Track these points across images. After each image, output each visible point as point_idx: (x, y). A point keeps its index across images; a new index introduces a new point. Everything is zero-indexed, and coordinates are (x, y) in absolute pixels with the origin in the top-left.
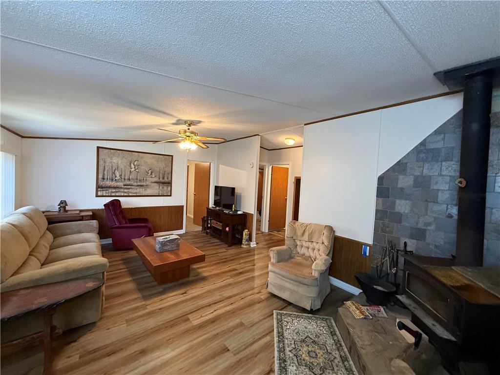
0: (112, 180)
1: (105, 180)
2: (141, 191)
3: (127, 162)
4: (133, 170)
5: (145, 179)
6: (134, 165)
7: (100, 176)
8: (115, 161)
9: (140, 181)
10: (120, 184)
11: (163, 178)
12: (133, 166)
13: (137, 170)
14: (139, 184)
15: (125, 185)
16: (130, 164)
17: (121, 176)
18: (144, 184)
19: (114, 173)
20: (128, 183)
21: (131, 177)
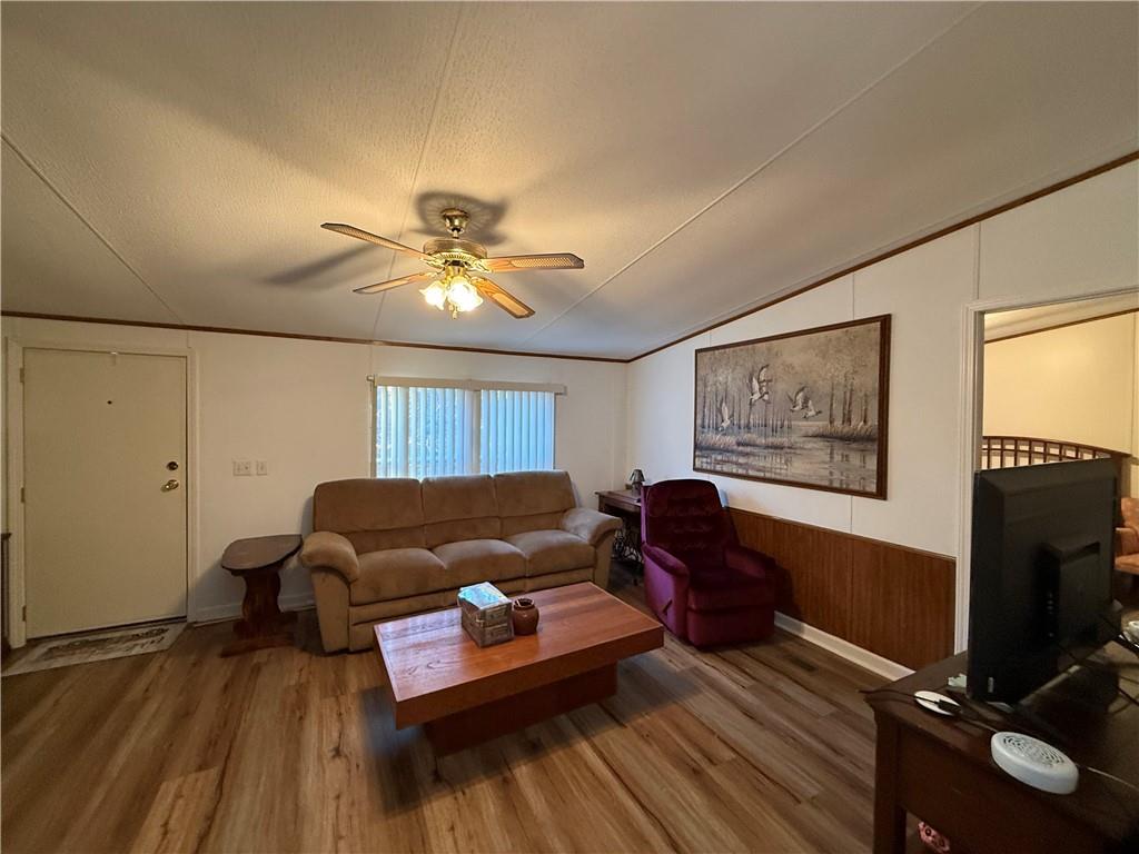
0: (717, 429)
1: (706, 430)
3: (744, 376)
4: (756, 396)
5: (786, 423)
6: (759, 383)
7: (699, 422)
8: (721, 379)
9: (774, 430)
10: (730, 440)
11: (847, 419)
13: (766, 397)
14: (770, 440)
15: (739, 444)
16: (751, 380)
17: (731, 416)
18: (784, 440)
19: (719, 411)
20: (746, 437)
21: (751, 421)
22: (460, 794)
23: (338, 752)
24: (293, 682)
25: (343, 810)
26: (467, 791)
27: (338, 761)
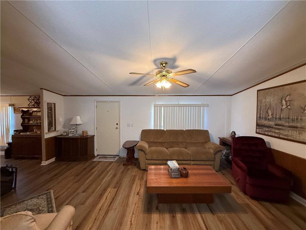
0: (266, 119)
1: (261, 119)
2: (295, 134)
3: (278, 99)
4: (284, 107)
5: (299, 118)
6: (286, 101)
7: (258, 116)
8: (268, 100)
9: (293, 120)
10: (272, 123)
12: (284, 102)
13: (289, 107)
14: (291, 124)
15: (276, 125)
16: (282, 101)
17: (272, 114)
18: (299, 125)
19: (267, 112)
20: (279, 122)
21: (282, 116)
22: (161, 215)
23: (138, 194)
24: (134, 175)
25: (136, 207)
26: (163, 215)
27: (137, 195)
